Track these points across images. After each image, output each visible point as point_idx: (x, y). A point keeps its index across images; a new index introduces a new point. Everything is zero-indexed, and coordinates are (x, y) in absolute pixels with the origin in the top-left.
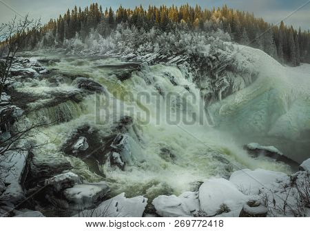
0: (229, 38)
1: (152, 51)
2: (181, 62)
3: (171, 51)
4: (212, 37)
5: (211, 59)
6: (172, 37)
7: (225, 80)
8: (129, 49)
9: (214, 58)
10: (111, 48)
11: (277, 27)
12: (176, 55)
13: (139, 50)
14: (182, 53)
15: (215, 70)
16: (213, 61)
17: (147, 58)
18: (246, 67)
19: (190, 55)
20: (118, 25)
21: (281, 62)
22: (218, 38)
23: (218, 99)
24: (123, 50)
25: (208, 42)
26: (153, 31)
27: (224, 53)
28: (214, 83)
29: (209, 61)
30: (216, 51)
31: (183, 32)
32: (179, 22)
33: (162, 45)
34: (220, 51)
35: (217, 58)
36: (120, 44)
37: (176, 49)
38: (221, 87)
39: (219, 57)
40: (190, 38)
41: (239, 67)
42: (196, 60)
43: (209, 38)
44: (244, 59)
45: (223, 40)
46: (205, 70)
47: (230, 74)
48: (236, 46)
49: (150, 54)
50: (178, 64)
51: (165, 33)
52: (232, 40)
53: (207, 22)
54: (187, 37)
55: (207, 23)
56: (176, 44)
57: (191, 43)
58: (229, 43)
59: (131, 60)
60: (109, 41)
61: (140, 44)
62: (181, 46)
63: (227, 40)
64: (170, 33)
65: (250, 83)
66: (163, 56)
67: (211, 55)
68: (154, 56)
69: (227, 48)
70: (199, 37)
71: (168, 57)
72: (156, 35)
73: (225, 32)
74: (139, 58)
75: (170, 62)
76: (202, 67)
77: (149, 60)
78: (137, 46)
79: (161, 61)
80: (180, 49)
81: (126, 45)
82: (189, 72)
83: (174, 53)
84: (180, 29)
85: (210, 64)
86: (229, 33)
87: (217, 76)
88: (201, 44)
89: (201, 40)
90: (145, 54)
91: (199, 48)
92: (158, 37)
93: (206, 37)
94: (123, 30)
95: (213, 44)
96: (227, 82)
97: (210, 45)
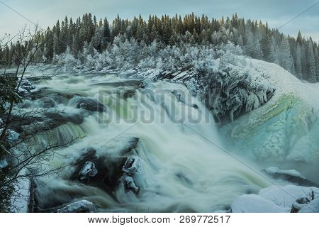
0: (241, 51)
1: (155, 67)
2: (188, 79)
3: (175, 67)
4: (221, 51)
5: (220, 74)
6: (176, 51)
7: (237, 99)
8: (128, 64)
10: (108, 64)
11: (294, 39)
12: (182, 71)
13: (140, 65)
14: (188, 68)
15: (225, 87)
16: (223, 77)
17: (149, 74)
18: (260, 83)
19: (198, 70)
20: (115, 38)
21: (299, 78)
22: (228, 52)
23: (230, 120)
24: (121, 66)
25: (216, 57)
26: (154, 44)
27: (236, 68)
28: (225, 102)
29: (218, 78)
30: (227, 67)
31: (189, 45)
32: (184, 33)
33: (166, 59)
34: (230, 66)
35: (228, 74)
36: (118, 59)
37: (181, 64)
38: (233, 106)
39: (230, 72)
40: (197, 51)
41: (253, 84)
42: (203, 76)
43: (218, 52)
44: (258, 75)
45: (234, 53)
46: (214, 87)
47: (242, 91)
48: (249, 60)
49: (152, 70)
50: (184, 80)
51: (169, 46)
52: (244, 54)
53: (215, 33)
54: (194, 51)
55: (215, 35)
56: (182, 58)
57: (198, 57)
58: (241, 57)
59: (131, 77)
60: (106, 56)
61: (143, 58)
62: (187, 61)
63: (238, 54)
64: (174, 47)
65: (265, 102)
66: (167, 72)
67: (221, 71)
68: (157, 72)
69: (239, 63)
70: (207, 50)
71: (172, 73)
72: (159, 48)
73: (236, 44)
74: (140, 74)
75: (175, 79)
76: (211, 84)
77: (151, 76)
78: (137, 62)
79: (165, 78)
80: (186, 64)
81: (125, 60)
82: (197, 89)
83: (179, 69)
84: (185, 42)
85: (220, 80)
86: (240, 45)
87: (228, 94)
88: (210, 58)
89: (209, 54)
90: (146, 70)
91: (207, 63)
92: (161, 50)
93: (215, 50)
94: (120, 43)
95: (223, 58)
96: (239, 101)
97: (219, 59)
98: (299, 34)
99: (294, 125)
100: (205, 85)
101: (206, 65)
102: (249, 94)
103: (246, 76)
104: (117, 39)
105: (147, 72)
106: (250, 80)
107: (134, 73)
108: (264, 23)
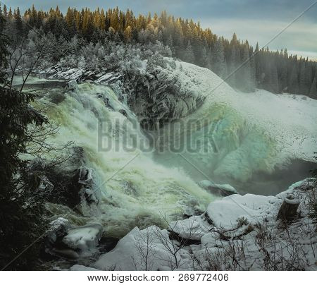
0: (170, 52)
1: (76, 67)
2: (114, 81)
3: (100, 67)
4: (149, 51)
5: (148, 77)
6: (101, 50)
7: (164, 105)
8: (46, 62)
9: (152, 76)
11: (228, 42)
12: (107, 71)
13: (59, 64)
14: (114, 69)
15: (152, 91)
16: (150, 80)
17: (70, 74)
18: (191, 89)
19: (124, 72)
20: (30, 31)
21: (231, 85)
22: (157, 53)
25: (143, 58)
26: (75, 41)
27: (164, 70)
28: (151, 108)
29: (145, 81)
30: (155, 69)
31: (114, 43)
32: (107, 30)
33: (89, 58)
34: (159, 68)
35: (156, 77)
37: (106, 65)
38: (159, 113)
39: (158, 76)
40: (123, 50)
41: (182, 90)
42: (130, 79)
43: (146, 52)
44: (188, 80)
45: (162, 54)
46: (140, 91)
47: (170, 97)
48: (178, 63)
49: (74, 70)
50: (110, 82)
51: (92, 44)
52: (173, 56)
53: (142, 31)
54: (120, 50)
55: (143, 33)
56: (107, 58)
57: (125, 57)
58: (171, 59)
59: (51, 77)
61: (62, 56)
62: (112, 61)
63: (167, 55)
64: (97, 44)
65: (194, 110)
66: (90, 73)
67: (148, 73)
68: (80, 72)
69: (168, 66)
70: (134, 50)
71: (96, 74)
72: (80, 46)
73: (165, 45)
74: (60, 74)
76: (137, 88)
77: (74, 77)
78: (56, 60)
79: (88, 79)
80: (111, 65)
82: (123, 93)
83: (104, 69)
84: (109, 39)
85: (147, 84)
86: (169, 46)
87: (154, 99)
88: (137, 59)
89: (136, 55)
90: (66, 70)
91: (134, 63)
92: (83, 48)
93: (142, 50)
94: (36, 38)
95: (151, 59)
96: (166, 107)
97: (147, 61)
98: (234, 36)
99: (224, 138)
100: (131, 89)
101: (133, 66)
102: (177, 101)
103: (176, 80)
104: (32, 33)
105: (68, 72)
106: (180, 85)
107: (54, 73)
108: (195, 22)
